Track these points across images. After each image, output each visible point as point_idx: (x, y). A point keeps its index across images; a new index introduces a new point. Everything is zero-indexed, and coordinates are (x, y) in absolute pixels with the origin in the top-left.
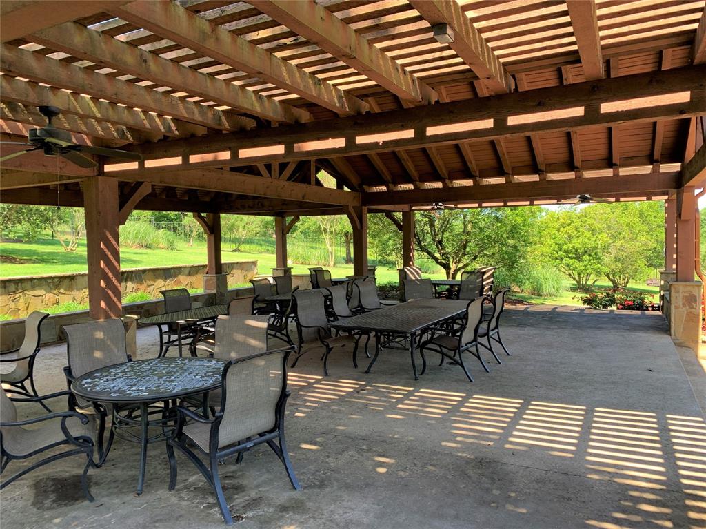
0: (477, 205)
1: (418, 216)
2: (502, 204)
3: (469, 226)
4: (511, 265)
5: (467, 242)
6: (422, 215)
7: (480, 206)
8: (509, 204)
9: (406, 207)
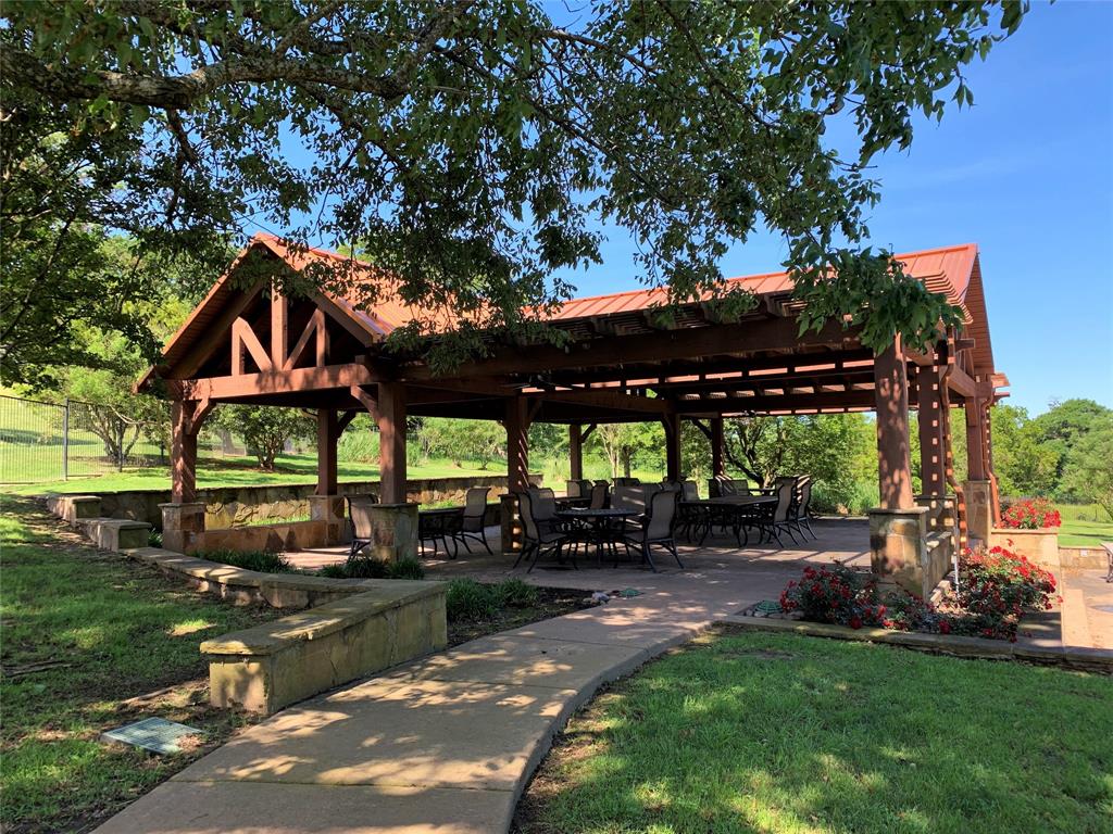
0: (790, 412)
1: (726, 423)
2: (816, 411)
3: (784, 437)
4: (831, 476)
5: (782, 451)
6: (731, 423)
7: (793, 414)
8: (823, 411)
9: (715, 415)
